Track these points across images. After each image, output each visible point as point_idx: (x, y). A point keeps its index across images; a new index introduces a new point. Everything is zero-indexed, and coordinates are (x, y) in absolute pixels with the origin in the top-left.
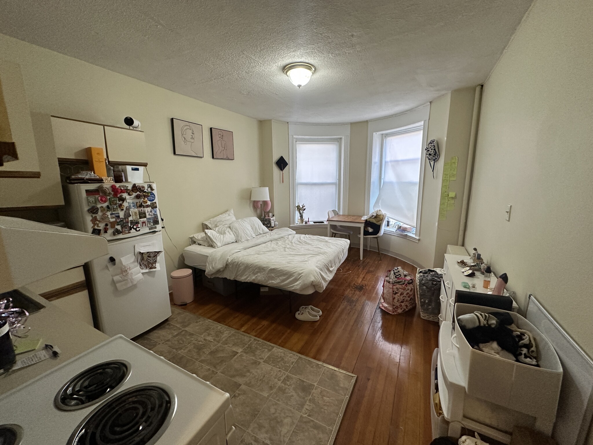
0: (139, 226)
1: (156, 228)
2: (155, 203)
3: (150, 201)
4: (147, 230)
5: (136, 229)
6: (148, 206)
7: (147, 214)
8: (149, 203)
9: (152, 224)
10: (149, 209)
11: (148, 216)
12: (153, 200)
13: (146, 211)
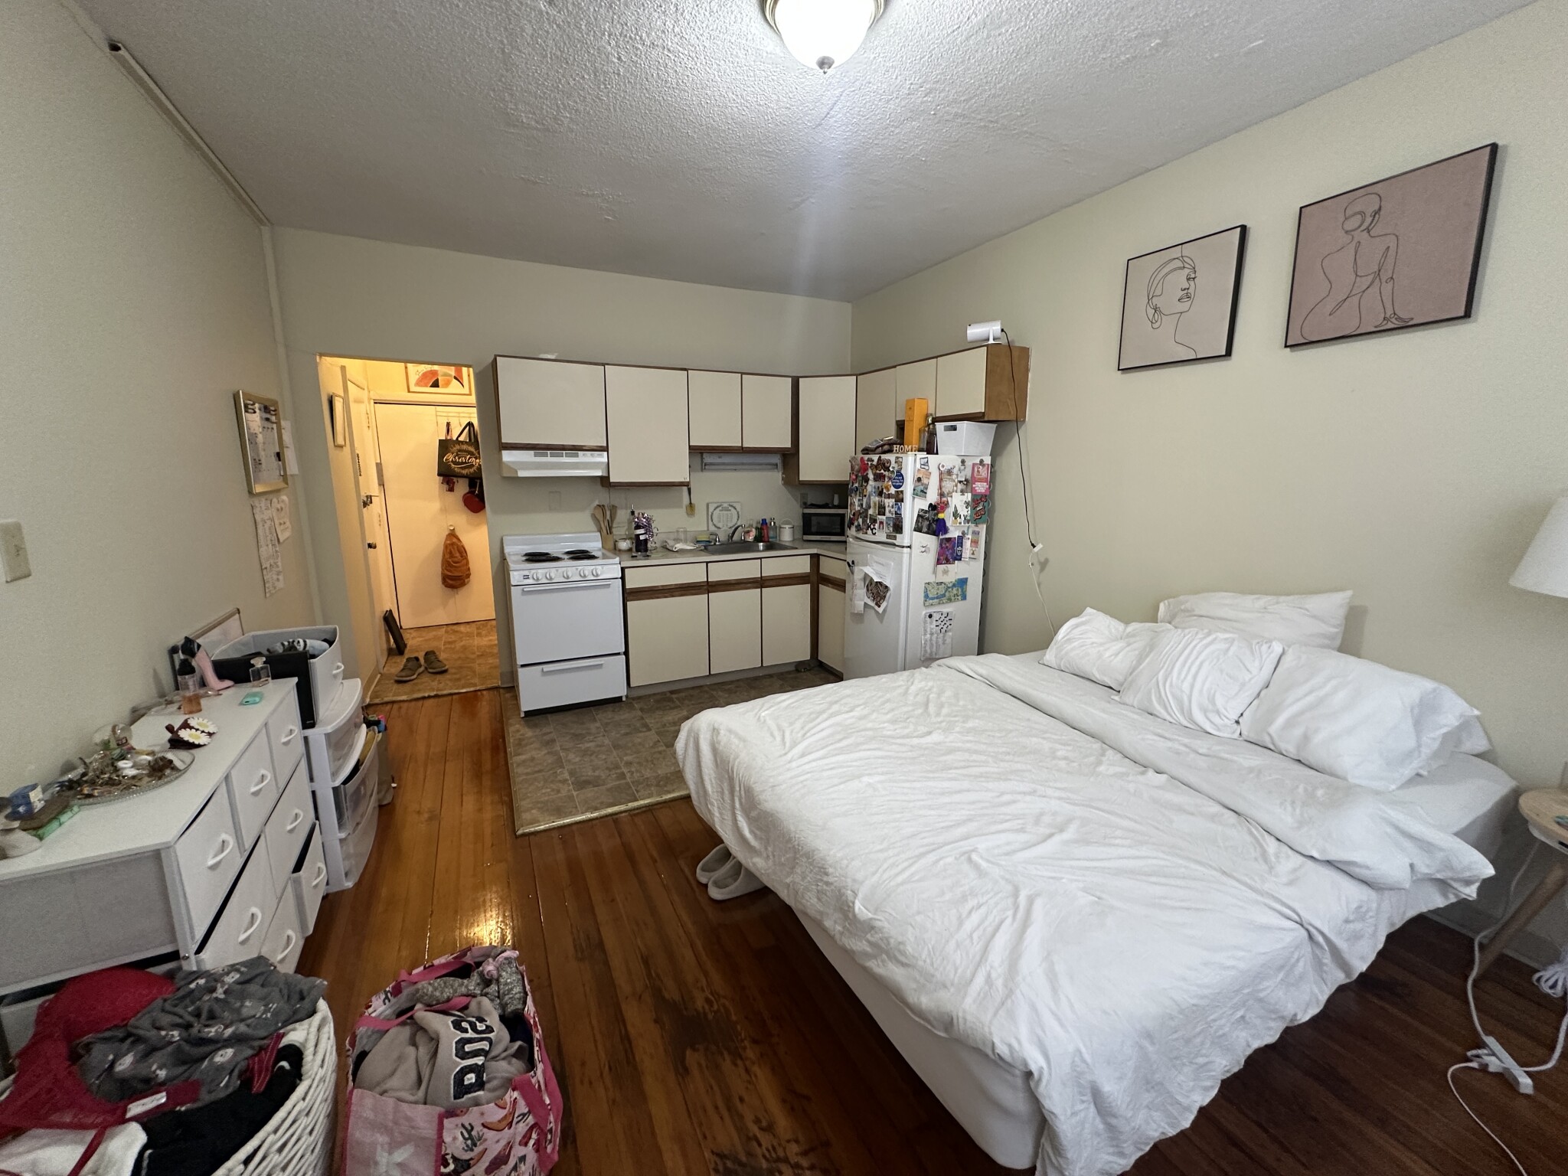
0: (877, 526)
1: (895, 538)
2: (902, 492)
3: (895, 487)
4: (884, 538)
5: (872, 530)
6: (889, 496)
7: (887, 510)
8: (893, 490)
9: (891, 529)
10: (892, 501)
11: (888, 514)
12: (900, 486)
13: (887, 505)
